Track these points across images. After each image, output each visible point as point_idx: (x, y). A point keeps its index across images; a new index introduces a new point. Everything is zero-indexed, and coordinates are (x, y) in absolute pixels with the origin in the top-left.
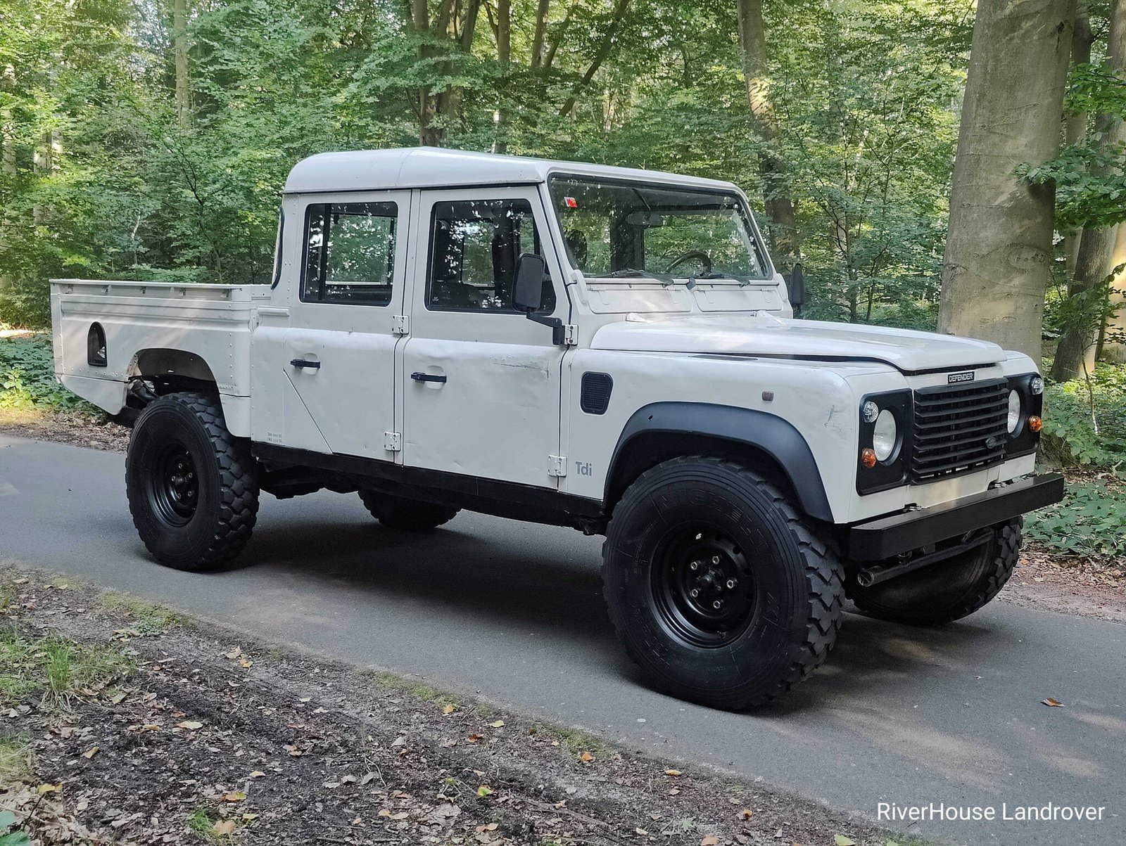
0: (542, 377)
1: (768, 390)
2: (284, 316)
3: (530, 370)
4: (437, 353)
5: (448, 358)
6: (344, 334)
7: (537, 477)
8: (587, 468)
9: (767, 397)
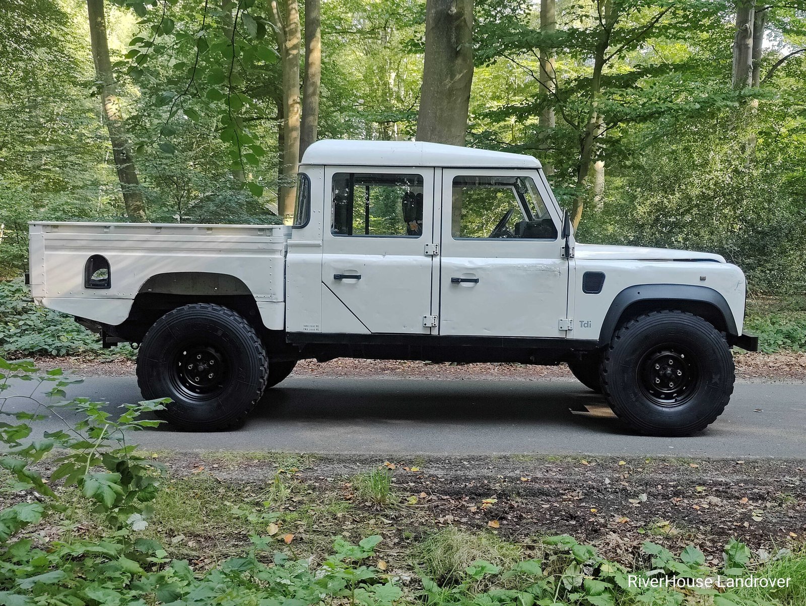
0: (555, 275)
1: (703, 276)
2: (318, 246)
3: (547, 272)
4: (468, 265)
5: (479, 268)
6: (381, 257)
7: (551, 332)
8: (588, 324)
9: (703, 279)
